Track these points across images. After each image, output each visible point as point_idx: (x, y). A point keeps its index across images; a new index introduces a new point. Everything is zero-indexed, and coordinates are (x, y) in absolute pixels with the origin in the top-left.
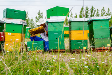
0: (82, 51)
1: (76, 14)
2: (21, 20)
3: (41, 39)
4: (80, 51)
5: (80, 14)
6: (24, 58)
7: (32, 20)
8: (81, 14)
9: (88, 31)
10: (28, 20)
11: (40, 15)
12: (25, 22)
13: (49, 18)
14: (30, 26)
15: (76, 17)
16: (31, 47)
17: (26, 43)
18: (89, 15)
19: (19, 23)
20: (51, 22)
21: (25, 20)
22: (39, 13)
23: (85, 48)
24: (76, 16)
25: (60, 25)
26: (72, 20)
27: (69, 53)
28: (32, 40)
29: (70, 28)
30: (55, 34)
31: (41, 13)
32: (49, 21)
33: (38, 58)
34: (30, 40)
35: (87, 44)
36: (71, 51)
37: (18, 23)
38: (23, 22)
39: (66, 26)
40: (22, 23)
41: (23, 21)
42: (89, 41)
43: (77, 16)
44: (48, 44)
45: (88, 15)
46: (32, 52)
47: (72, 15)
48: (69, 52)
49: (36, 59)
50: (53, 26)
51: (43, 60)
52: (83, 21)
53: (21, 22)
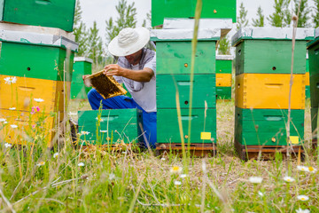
0: (284, 153)
1: (259, 11)
2: (55, 31)
3: (130, 104)
4: (277, 151)
5: (274, 11)
6: (66, 173)
7: (95, 31)
8: (279, 10)
9: (308, 75)
10: (79, 32)
11: (126, 11)
12: (71, 36)
13: (161, 27)
14: (87, 53)
15: (261, 23)
16: (93, 131)
17: (73, 115)
18: (309, 15)
19: (51, 43)
20: (166, 38)
21: (69, 30)
22: (121, 8)
23: (294, 140)
24: (258, 18)
25: (202, 53)
26: (245, 33)
27: (231, 158)
28: (95, 106)
29: (239, 65)
30: (181, 84)
31: (127, 5)
32: (161, 34)
33: (118, 174)
34: (87, 106)
35: (303, 125)
36: (242, 151)
37: (44, 43)
38: (63, 38)
39: (223, 57)
40: (58, 43)
41: (63, 34)
42: (308, 115)
43: (262, 19)
44: (155, 121)
45: (305, 18)
46: (96, 149)
47: (243, 14)
48: (231, 154)
49: (112, 176)
50: (176, 55)
51: (135, 182)
52: (290, 37)
53: (55, 39)
